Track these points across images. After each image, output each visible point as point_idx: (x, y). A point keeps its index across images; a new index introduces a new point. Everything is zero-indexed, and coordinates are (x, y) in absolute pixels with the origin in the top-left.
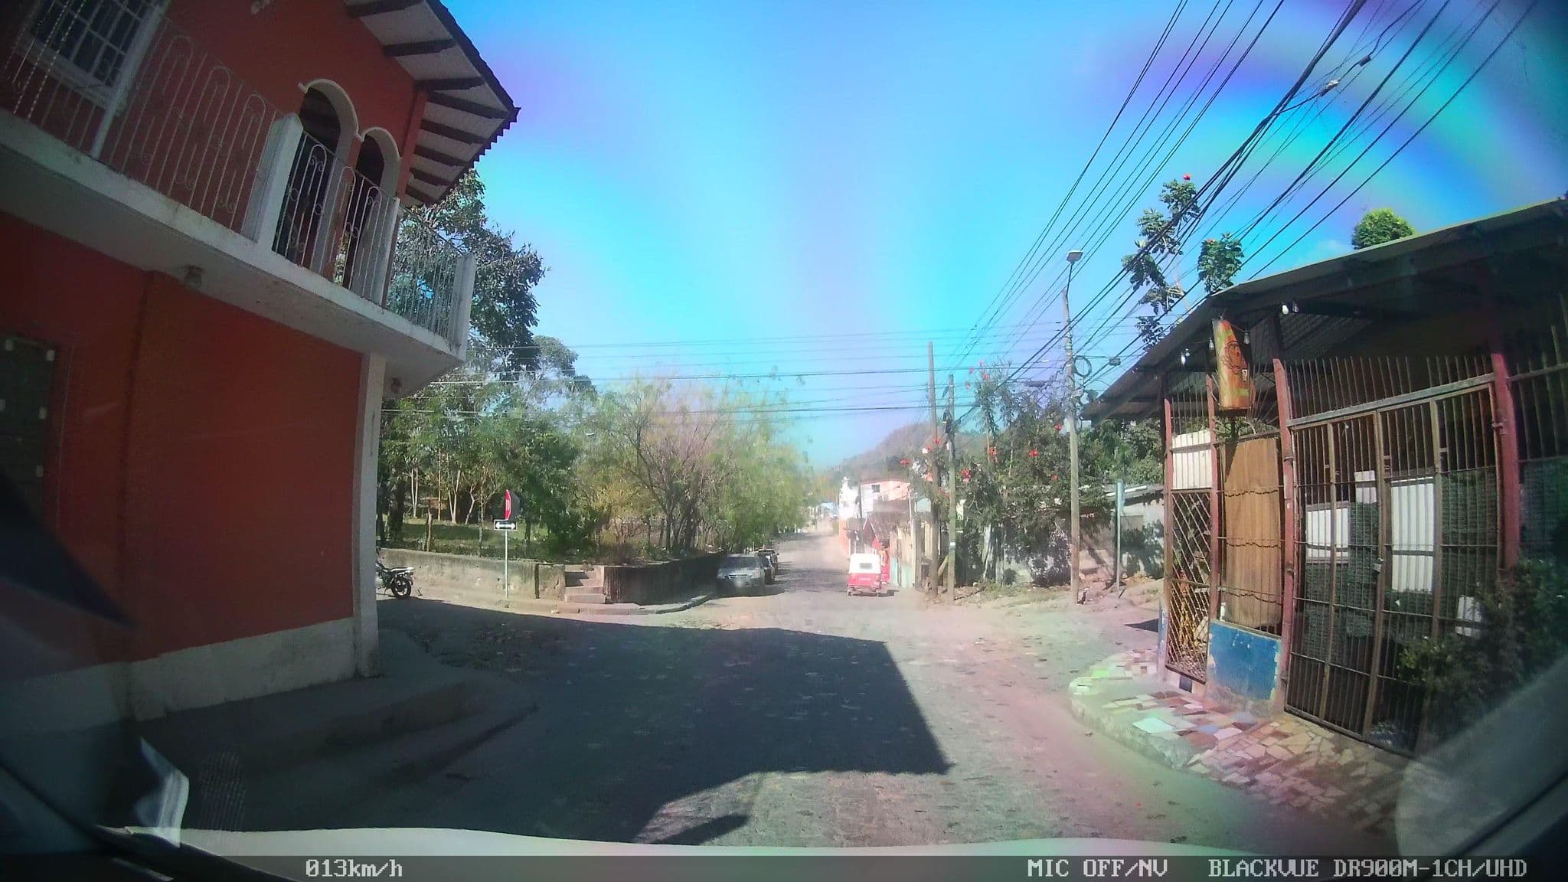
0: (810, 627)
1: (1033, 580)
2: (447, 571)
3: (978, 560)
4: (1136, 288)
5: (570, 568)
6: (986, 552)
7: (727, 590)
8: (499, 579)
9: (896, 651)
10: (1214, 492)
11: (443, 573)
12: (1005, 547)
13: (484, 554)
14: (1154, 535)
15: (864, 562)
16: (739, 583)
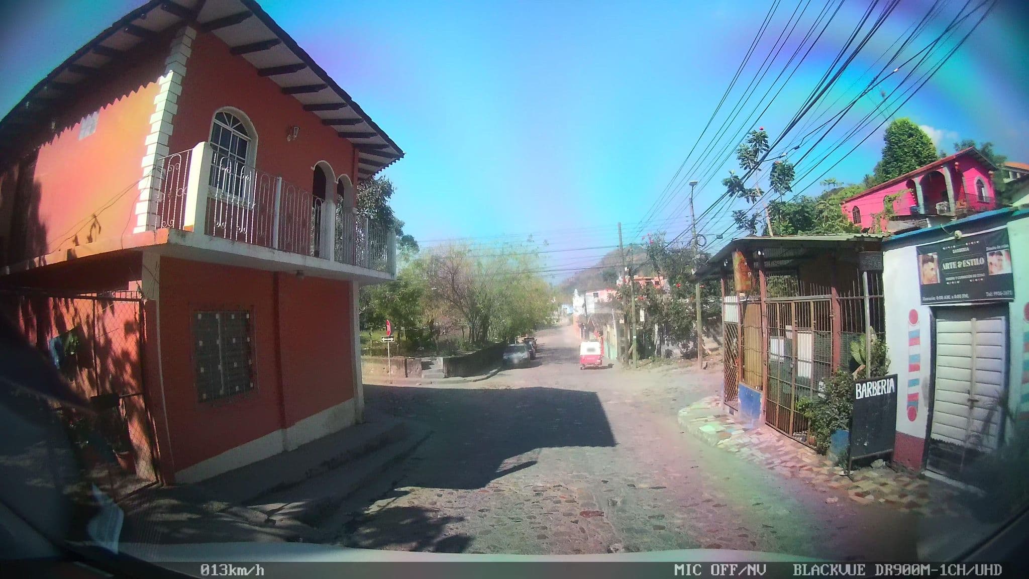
1: (682, 355)
3: (652, 344)
5: (423, 360)
6: (656, 339)
7: (508, 365)
8: (384, 368)
9: (601, 397)
10: (739, 325)
12: (666, 337)
15: (589, 348)
16: (516, 361)
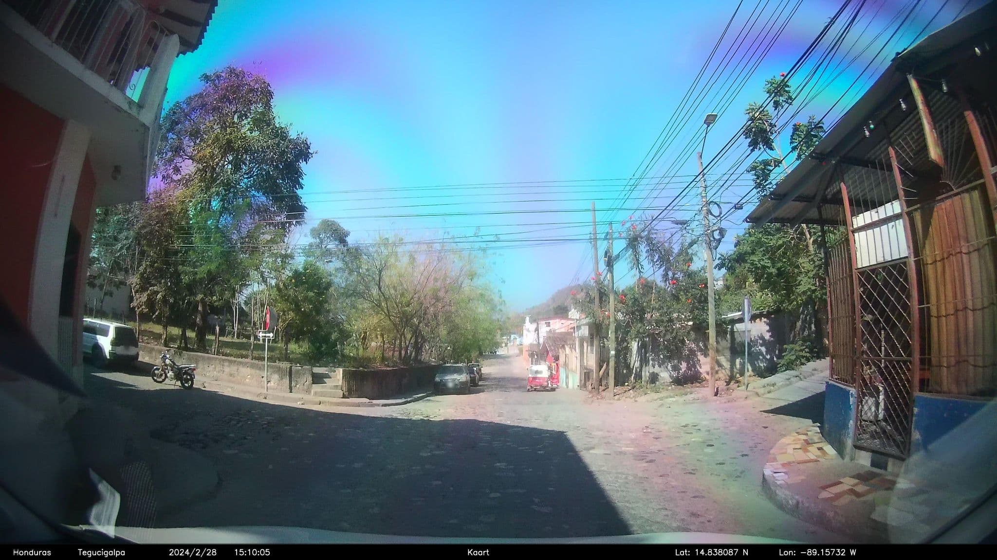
0: (502, 418)
1: (671, 380)
2: (227, 370)
3: (628, 366)
4: (752, 150)
5: (317, 370)
6: (634, 360)
7: (441, 390)
8: (263, 377)
10: (912, 260)
11: (224, 371)
12: (650, 356)
13: (254, 358)
14: (758, 344)
16: (450, 385)
